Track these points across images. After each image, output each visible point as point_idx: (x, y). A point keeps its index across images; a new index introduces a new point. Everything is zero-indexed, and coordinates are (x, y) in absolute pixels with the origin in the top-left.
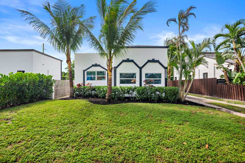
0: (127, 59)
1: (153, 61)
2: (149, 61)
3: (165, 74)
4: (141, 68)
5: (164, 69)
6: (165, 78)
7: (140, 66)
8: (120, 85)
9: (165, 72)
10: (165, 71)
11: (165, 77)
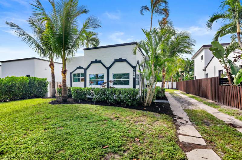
0: (95, 60)
1: (121, 60)
2: (116, 61)
3: (133, 74)
4: (108, 69)
5: (133, 69)
6: (133, 79)
7: (107, 67)
8: (89, 86)
9: (133, 72)
10: (133, 70)
11: (133, 77)
